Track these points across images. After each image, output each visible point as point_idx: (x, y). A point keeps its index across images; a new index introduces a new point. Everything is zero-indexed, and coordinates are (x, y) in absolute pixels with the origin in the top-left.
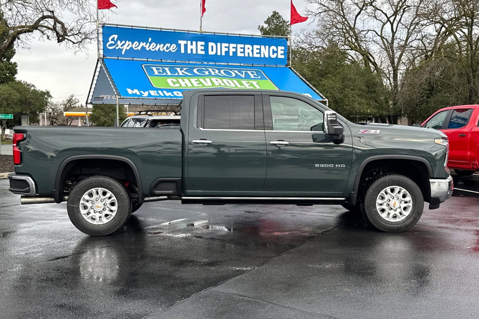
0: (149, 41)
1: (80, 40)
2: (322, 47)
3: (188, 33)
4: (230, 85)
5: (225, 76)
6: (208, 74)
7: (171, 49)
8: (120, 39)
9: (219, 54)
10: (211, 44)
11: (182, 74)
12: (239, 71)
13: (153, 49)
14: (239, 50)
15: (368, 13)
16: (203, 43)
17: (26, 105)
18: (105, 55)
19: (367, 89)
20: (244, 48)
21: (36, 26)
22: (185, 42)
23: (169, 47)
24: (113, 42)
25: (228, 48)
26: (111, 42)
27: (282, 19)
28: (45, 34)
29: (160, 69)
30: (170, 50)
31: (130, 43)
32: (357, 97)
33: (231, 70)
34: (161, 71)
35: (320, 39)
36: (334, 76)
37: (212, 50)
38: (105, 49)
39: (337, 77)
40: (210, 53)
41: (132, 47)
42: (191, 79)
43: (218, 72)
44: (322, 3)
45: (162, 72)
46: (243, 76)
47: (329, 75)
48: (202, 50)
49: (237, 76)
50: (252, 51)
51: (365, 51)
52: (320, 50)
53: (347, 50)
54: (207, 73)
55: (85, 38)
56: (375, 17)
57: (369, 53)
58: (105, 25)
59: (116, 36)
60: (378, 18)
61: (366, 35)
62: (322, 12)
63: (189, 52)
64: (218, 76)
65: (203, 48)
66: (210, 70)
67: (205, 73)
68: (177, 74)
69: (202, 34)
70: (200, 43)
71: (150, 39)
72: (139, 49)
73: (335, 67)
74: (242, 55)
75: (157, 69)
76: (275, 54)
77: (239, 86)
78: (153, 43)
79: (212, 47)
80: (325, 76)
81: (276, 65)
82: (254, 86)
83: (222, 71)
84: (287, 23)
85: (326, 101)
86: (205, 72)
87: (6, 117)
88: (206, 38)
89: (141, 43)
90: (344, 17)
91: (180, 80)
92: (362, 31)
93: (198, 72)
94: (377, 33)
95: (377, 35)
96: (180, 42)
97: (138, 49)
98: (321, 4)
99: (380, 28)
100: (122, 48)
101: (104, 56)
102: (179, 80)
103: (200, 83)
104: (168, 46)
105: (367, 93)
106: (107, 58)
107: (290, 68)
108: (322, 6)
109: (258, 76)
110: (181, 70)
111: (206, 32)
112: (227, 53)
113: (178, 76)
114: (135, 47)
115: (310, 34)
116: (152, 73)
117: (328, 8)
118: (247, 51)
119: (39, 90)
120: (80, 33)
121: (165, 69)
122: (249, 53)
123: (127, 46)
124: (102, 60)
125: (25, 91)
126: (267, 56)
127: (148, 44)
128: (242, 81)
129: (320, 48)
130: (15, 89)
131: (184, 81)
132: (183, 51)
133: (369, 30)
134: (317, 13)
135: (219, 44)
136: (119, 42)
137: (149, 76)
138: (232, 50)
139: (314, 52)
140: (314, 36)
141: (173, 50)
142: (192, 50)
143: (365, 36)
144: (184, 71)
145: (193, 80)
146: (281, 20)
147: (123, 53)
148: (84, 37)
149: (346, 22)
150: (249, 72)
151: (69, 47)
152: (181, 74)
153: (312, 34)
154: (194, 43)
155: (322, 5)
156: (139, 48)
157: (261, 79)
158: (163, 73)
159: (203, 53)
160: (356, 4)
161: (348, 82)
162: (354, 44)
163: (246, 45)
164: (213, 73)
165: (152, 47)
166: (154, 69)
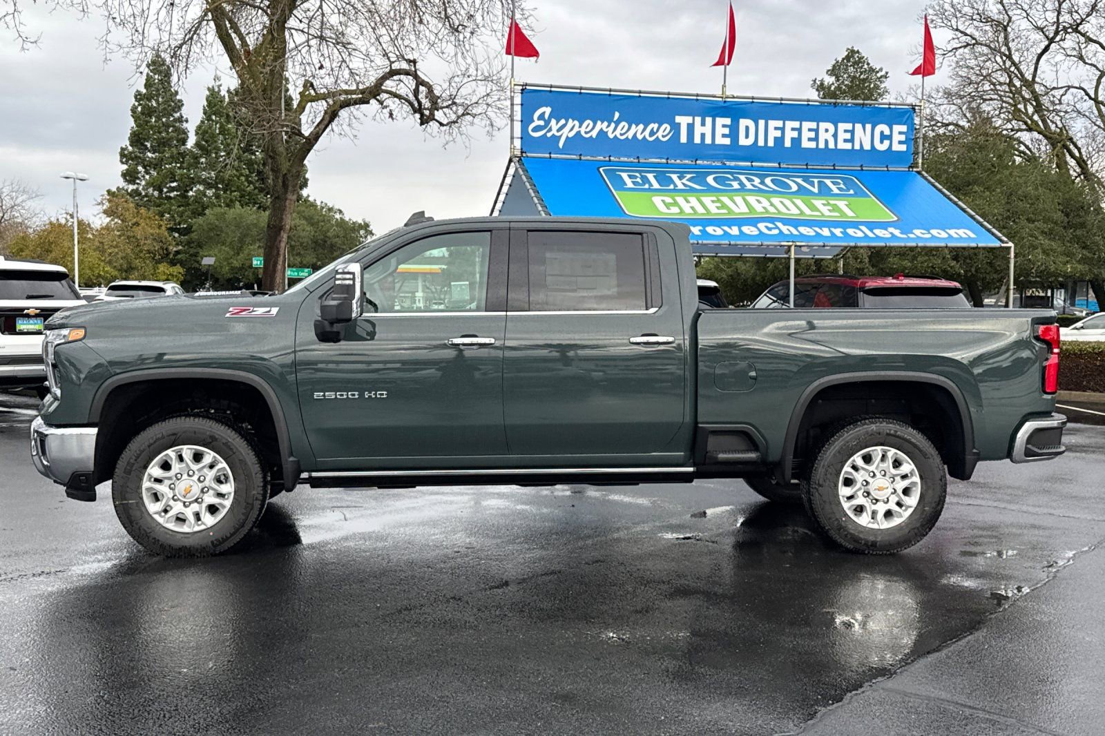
0: (616, 118)
1: (453, 117)
2: (957, 125)
3: (697, 100)
4: (788, 210)
5: (774, 192)
6: (739, 187)
7: (660, 134)
8: (556, 115)
9: (761, 143)
10: (744, 123)
11: (683, 187)
12: (806, 179)
13: (621, 135)
14: (806, 135)
15: (1064, 49)
16: (728, 121)
17: (324, 250)
18: (524, 150)
19: (1066, 220)
20: (817, 131)
21: (373, 92)
22: (689, 119)
23: (655, 130)
24: (542, 123)
25: (783, 129)
26: (537, 123)
27: (868, 64)
28: (386, 107)
29: (636, 177)
30: (657, 137)
31: (576, 123)
32: (1040, 238)
33: (788, 177)
34: (639, 180)
35: (954, 107)
36: (988, 188)
37: (747, 136)
38: (525, 137)
39: (994, 191)
40: (743, 141)
41: (579, 132)
42: (703, 199)
43: (760, 183)
44: (959, 28)
45: (640, 182)
46: (816, 190)
47: (976, 188)
48: (724, 136)
49: (801, 191)
50: (835, 136)
51: (1061, 134)
52: (950, 131)
53: (1018, 131)
54: (736, 185)
55: (463, 115)
56: (1081, 58)
57: (1071, 139)
58: (528, 87)
59: (547, 110)
60: (1087, 61)
61: (1063, 98)
62: (960, 47)
63: (697, 140)
64: (760, 190)
65: (727, 131)
66: (742, 178)
67: (732, 186)
68: (672, 187)
69: (725, 102)
70: (720, 121)
71: (617, 115)
72: (594, 136)
73: (990, 169)
74: (812, 145)
75: (630, 177)
76: (887, 143)
77: (807, 211)
78: (623, 123)
79: (747, 128)
80: (966, 188)
81: (887, 167)
82: (840, 210)
83: (768, 181)
84: (878, 72)
85: (1010, 247)
86: (733, 183)
87: (298, 275)
88: (732, 110)
89: (599, 122)
90: (1010, 57)
91: (680, 200)
92: (1054, 88)
93: (717, 183)
94: (1087, 94)
95: (1086, 97)
96: (678, 119)
97: (591, 136)
98: (957, 30)
99: (1094, 83)
100: (559, 134)
101: (522, 152)
102: (677, 198)
103: (722, 206)
104: (653, 129)
105: (1065, 228)
106: (527, 157)
107: (919, 173)
108: (960, 35)
109: (849, 190)
110: (680, 178)
111: (734, 97)
112: (779, 141)
113: (675, 190)
114: (586, 133)
115: (930, 96)
116: (621, 185)
117: (974, 39)
118: (823, 136)
119: (350, 220)
120: (454, 103)
121: (646, 176)
122: (826, 142)
123: (567, 129)
124: (518, 159)
125: (324, 221)
126: (867, 147)
127: (613, 125)
128: (813, 201)
129: (951, 128)
130: (305, 218)
131: (688, 202)
132: (684, 139)
133: (1069, 87)
134: (949, 49)
135: (762, 123)
136: (553, 121)
137: (615, 190)
138: (790, 134)
139: (938, 135)
140: (938, 101)
141: (663, 136)
142: (703, 136)
143: (1060, 100)
144: (688, 180)
145: (707, 200)
146: (866, 66)
147: (561, 145)
148: (460, 111)
149: (1013, 69)
150: (828, 182)
151: (431, 134)
152: (680, 186)
153: (935, 96)
154: (709, 120)
155: (962, 32)
156: (594, 134)
157: (856, 194)
158: (644, 184)
159: (727, 141)
160: (1038, 28)
161: (1021, 203)
162: (1031, 118)
163: (821, 124)
164: (749, 185)
165: (620, 131)
166: (625, 176)
